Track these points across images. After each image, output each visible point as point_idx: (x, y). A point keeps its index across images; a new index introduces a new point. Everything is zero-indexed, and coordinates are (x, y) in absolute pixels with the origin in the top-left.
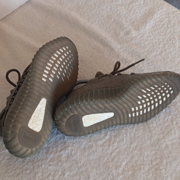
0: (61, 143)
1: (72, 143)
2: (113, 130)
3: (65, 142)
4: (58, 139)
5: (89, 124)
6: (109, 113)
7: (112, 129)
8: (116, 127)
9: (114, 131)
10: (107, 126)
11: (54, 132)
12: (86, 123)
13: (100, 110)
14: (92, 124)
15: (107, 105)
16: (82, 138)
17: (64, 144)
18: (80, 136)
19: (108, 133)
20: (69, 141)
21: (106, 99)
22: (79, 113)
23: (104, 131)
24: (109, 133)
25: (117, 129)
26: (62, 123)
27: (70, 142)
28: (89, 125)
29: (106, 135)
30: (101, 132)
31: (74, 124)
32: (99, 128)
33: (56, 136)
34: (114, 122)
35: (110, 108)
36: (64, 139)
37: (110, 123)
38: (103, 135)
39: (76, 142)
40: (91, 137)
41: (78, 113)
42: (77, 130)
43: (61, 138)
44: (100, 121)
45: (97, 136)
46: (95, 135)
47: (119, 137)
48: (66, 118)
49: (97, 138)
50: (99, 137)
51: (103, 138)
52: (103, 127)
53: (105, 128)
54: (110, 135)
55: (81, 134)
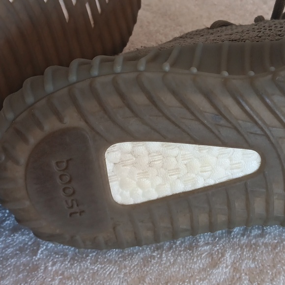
0: (17, 269)
1: (62, 274)
2: (249, 246)
3: (36, 268)
4: (9, 250)
5: (140, 191)
6: (239, 152)
7: (244, 240)
8: (262, 235)
9: (256, 250)
10: (222, 218)
11: (5, 221)
12: (122, 185)
13: (194, 125)
14: (154, 195)
15: (228, 102)
16: (110, 262)
17: (27, 276)
18: (96, 246)
19: (223, 255)
20: (54, 264)
21: (226, 74)
22: (87, 122)
23: (208, 244)
24: (227, 255)
25: (266, 245)
26: (10, 164)
27: (56, 272)
28: (140, 199)
29: (214, 265)
30: (197, 246)
31: (67, 178)
32: (183, 222)
33: (6, 236)
34: (259, 206)
35: (246, 125)
36: (35, 253)
37: (239, 205)
38: (200, 263)
39: (82, 272)
40: (146, 261)
41: (82, 124)
42: (82, 212)
43: (22, 250)
44: (189, 188)
45: (175, 260)
46: (167, 257)
47: (272, 280)
48: (26, 141)
49: (175, 269)
50: (184, 266)
51: (199, 272)
52: (203, 219)
53: (211, 228)
54: (234, 263)
55: (101, 238)
